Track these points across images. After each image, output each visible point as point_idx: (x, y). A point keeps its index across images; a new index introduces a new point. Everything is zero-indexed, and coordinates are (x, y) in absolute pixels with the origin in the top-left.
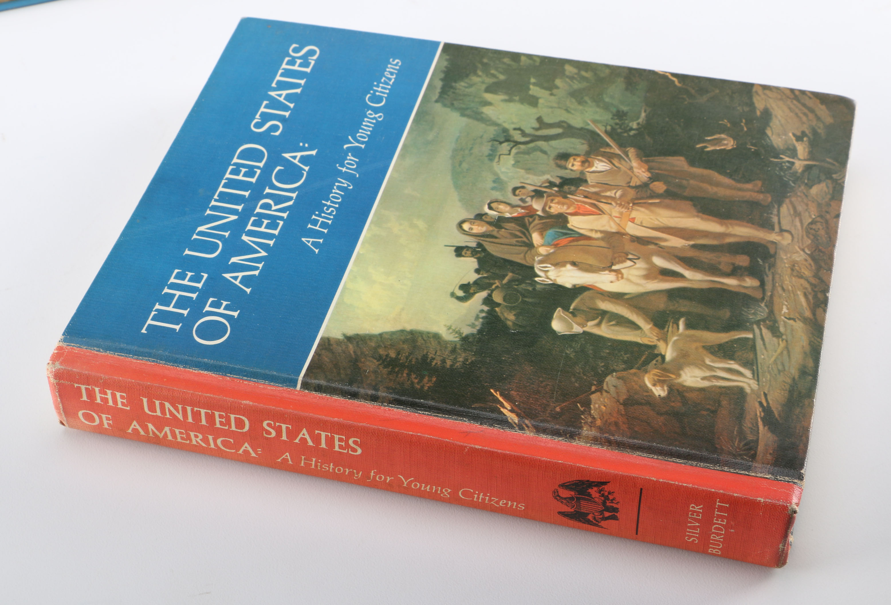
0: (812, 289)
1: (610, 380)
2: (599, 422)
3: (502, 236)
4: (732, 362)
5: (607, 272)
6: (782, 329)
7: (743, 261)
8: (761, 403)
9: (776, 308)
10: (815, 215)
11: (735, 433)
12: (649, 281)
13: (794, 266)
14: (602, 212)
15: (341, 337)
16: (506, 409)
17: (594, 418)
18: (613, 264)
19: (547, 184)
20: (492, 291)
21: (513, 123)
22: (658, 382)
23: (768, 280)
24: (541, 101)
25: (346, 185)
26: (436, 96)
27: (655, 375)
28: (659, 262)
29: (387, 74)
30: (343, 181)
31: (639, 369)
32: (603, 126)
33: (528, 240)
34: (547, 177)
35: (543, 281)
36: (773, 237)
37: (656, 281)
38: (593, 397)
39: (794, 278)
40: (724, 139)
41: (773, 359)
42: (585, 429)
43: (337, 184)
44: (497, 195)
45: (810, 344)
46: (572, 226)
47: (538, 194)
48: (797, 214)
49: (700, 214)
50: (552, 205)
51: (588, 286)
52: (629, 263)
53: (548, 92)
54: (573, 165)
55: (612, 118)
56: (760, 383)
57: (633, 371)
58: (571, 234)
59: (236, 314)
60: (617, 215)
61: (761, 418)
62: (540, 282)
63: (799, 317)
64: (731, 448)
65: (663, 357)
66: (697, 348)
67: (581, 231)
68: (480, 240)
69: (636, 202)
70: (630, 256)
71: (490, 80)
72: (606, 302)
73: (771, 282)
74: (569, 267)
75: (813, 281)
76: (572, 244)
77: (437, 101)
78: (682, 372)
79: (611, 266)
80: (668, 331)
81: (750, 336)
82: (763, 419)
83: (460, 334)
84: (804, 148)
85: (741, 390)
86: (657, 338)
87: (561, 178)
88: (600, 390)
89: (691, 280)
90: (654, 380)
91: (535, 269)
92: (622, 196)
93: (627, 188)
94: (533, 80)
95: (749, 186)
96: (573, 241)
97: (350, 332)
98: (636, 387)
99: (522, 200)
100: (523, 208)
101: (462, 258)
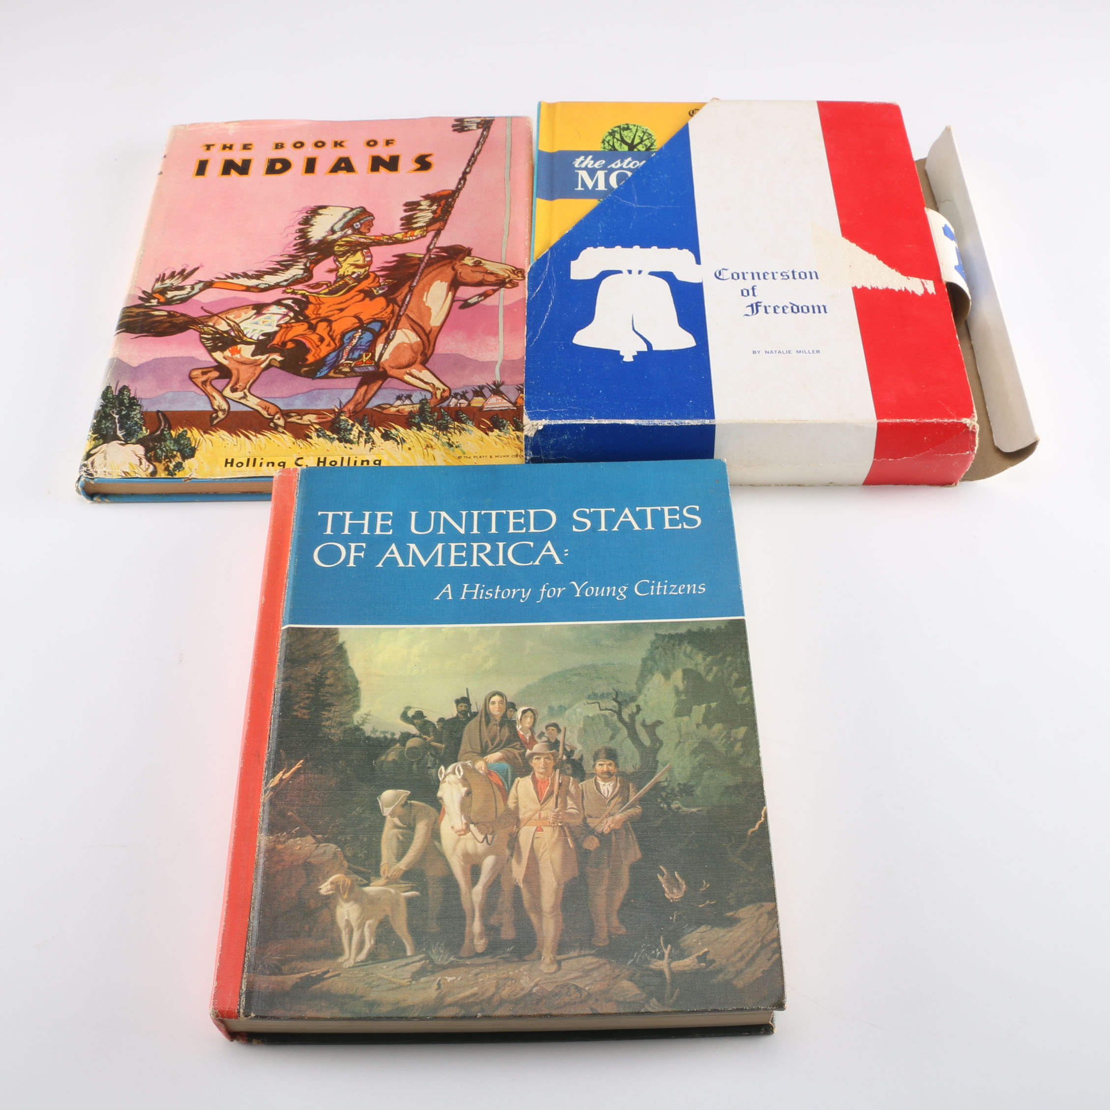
0: (483, 1000)
1: (332, 847)
2: (280, 847)
3: (491, 729)
4: (372, 942)
5: (464, 821)
6: (423, 979)
7: (508, 933)
8: (328, 972)
9: (451, 971)
10: (589, 989)
11: (288, 955)
12: (461, 857)
13: (512, 979)
14: (543, 801)
15: (340, 641)
16: (283, 776)
17: (284, 842)
18: (475, 824)
19: (569, 750)
20: (420, 737)
21: (646, 702)
22: (336, 885)
23: (487, 959)
24: (686, 718)
25: (523, 596)
26: (661, 632)
27: (344, 882)
28: (488, 863)
29: (682, 587)
30: (528, 594)
31: (349, 868)
32: (667, 779)
33: (491, 750)
34: (579, 747)
35: (441, 773)
36: (547, 956)
37: (462, 863)
38: (309, 838)
39: (495, 981)
40: (679, 888)
41: (382, 976)
42: (271, 837)
43: (523, 590)
44: (543, 712)
45: (409, 1006)
46: (519, 782)
47: (554, 745)
48: (587, 973)
49: (562, 887)
50: (542, 760)
51: (442, 809)
52: (480, 837)
53: (700, 721)
54: (601, 765)
55: (679, 784)
56: (351, 969)
57: (346, 864)
58: (508, 784)
59: (351, 564)
60: (542, 816)
61: (309, 975)
62: (439, 771)
63: (442, 993)
64: (269, 954)
65: (367, 885)
66: (384, 911)
67: (513, 790)
68: (482, 713)
69: (566, 828)
70: (490, 837)
71: (701, 669)
72: (426, 828)
73: (484, 962)
74: (464, 790)
75: (496, 999)
76: (494, 786)
77: (657, 635)
78: (352, 902)
79: (472, 823)
80: (400, 884)
81: (409, 953)
82: (308, 977)
83: (363, 723)
84: (689, 966)
85: (341, 953)
86: (389, 876)
87: (581, 759)
88: (318, 842)
89: (470, 893)
90: (337, 882)
91: (455, 764)
92: (570, 814)
93: (582, 817)
94: (713, 705)
95: (615, 922)
96: (498, 786)
97: (346, 647)
98: (327, 869)
99: (542, 734)
100: (532, 737)
101: (454, 705)
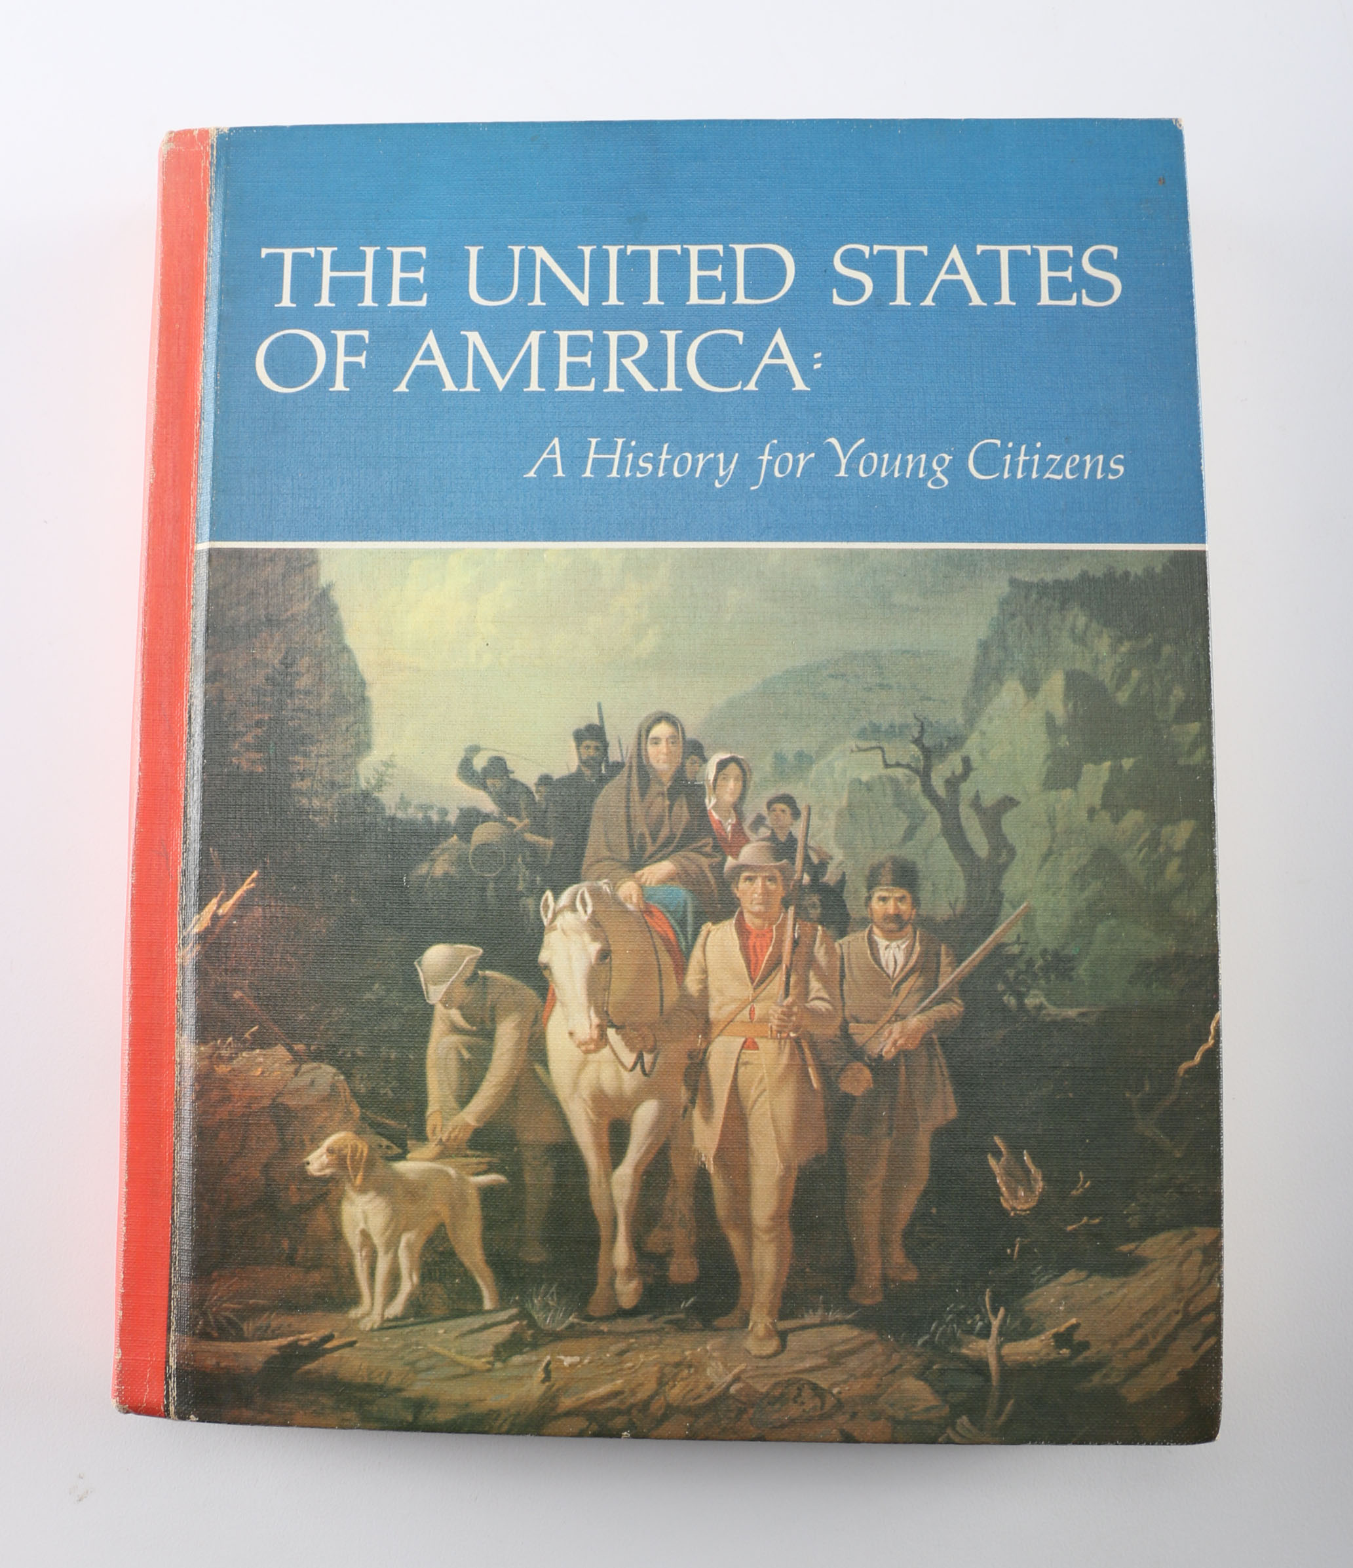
0: (632, 1405)
1: (327, 1072)
2: (222, 1069)
3: (651, 803)
4: (415, 1279)
5: (596, 1020)
6: (517, 1359)
7: (683, 1269)
8: (330, 1338)
9: (571, 1344)
10: (839, 1393)
11: (252, 1302)
12: (590, 1103)
13: (691, 1366)
14: (759, 980)
15: (323, 582)
16: (219, 908)
17: (231, 1058)
18: (619, 1028)
19: (815, 860)
20: (499, 819)
21: (983, 751)
22: (339, 1157)
23: (642, 1323)
24: (1066, 794)
25: (722, 473)
27: (355, 1150)
28: (645, 1115)
29: (1073, 461)
30: (732, 466)
31: (363, 1118)
32: (1019, 937)
33: (650, 857)
34: (837, 855)
35: (546, 907)
36: (760, 1320)
37: (592, 1116)
38: (280, 1051)
39: (656, 1369)
40: (1029, 1187)
41: (437, 1349)
42: (203, 1048)
43: (721, 456)
44: (762, 767)
45: (491, 1412)
46: (708, 933)
47: (783, 848)
48: (836, 1359)
49: (792, 1173)
50: (759, 882)
51: (551, 990)
52: (629, 1058)
53: (1097, 801)
54: (884, 899)
55: (1044, 951)
57: (357, 1111)
58: (685, 936)
59: (339, 385)
60: (757, 1014)
61: (295, 1342)
62: (542, 901)
63: (554, 1389)
64: (216, 1297)
65: (402, 1157)
66: (436, 1213)
67: (696, 952)
68: (631, 767)
70: (648, 1058)
71: (1106, 673)
72: (517, 1034)
73: (635, 1328)
74: (595, 947)
75: (657, 1404)
76: (658, 941)
77: (1013, 581)
78: (371, 1194)
79: (613, 1026)
80: (467, 1156)
81: (488, 1305)
82: (293, 1345)
83: (380, 784)
84: (1037, 1353)
85: (354, 1300)
86: (444, 1139)
88: (299, 1059)
89: (609, 1184)
90: (340, 1150)
91: (575, 887)
92: (815, 1013)
93: (839, 1019)
94: (1127, 763)
95: (897, 1255)
96: (666, 941)
98: (319, 1120)
99: (759, 821)
100: (738, 828)
101: (572, 743)
